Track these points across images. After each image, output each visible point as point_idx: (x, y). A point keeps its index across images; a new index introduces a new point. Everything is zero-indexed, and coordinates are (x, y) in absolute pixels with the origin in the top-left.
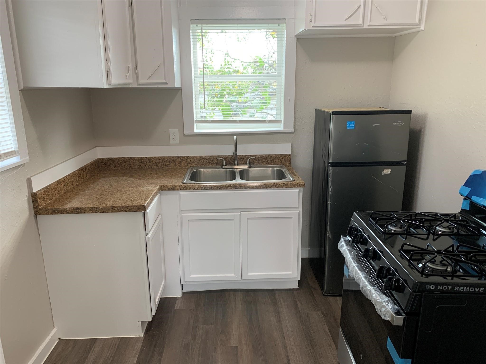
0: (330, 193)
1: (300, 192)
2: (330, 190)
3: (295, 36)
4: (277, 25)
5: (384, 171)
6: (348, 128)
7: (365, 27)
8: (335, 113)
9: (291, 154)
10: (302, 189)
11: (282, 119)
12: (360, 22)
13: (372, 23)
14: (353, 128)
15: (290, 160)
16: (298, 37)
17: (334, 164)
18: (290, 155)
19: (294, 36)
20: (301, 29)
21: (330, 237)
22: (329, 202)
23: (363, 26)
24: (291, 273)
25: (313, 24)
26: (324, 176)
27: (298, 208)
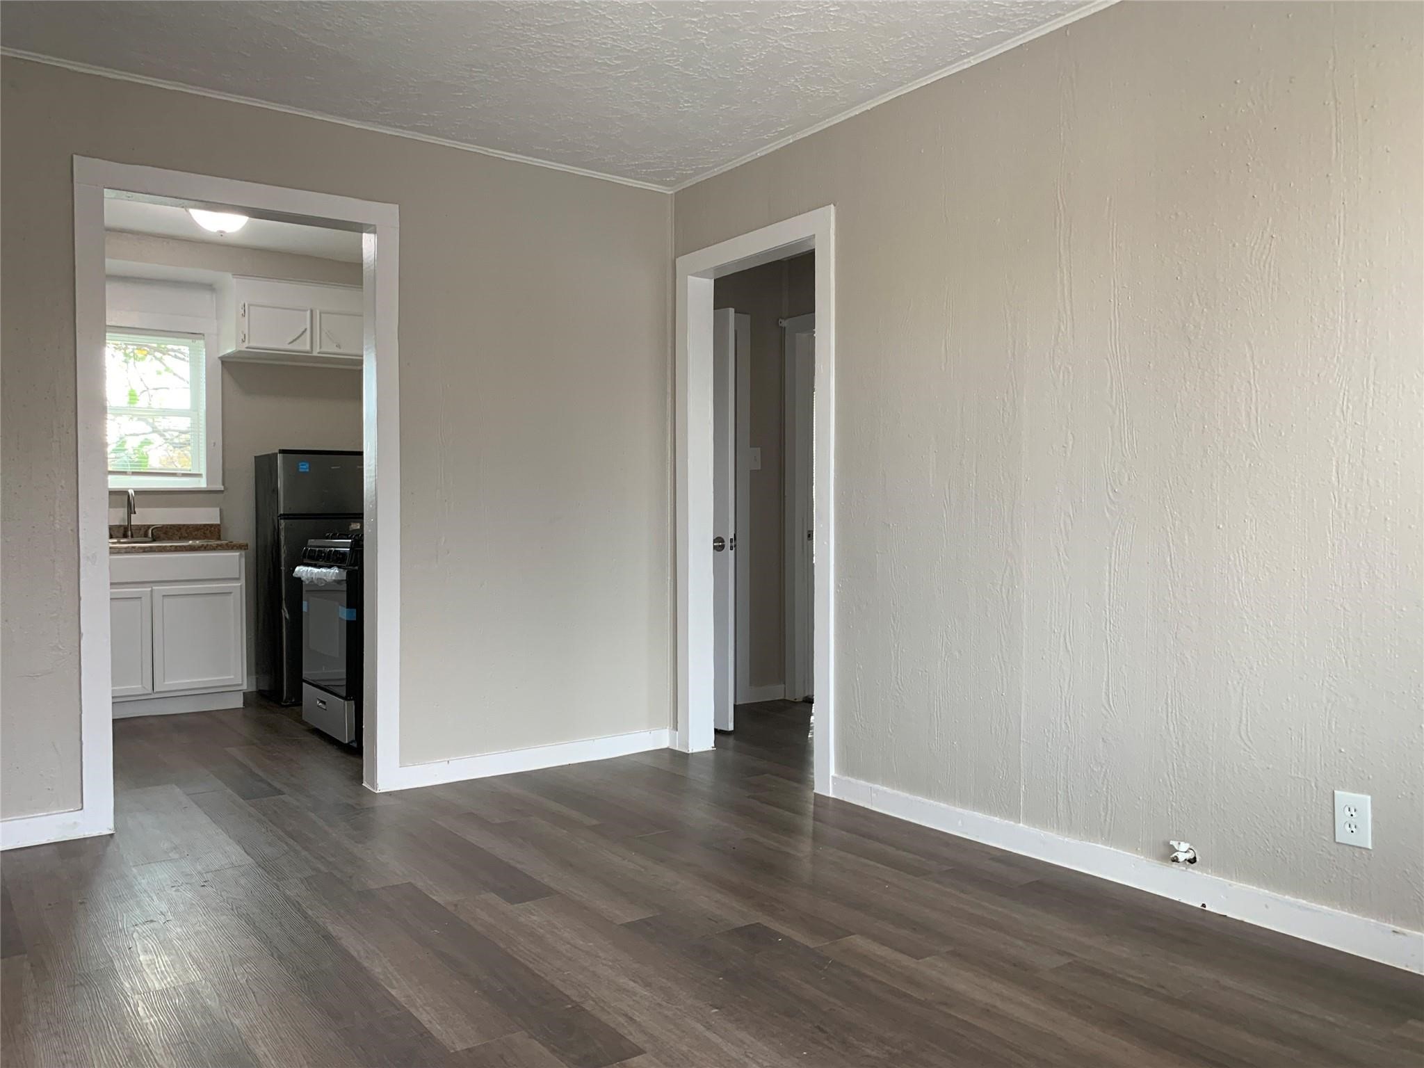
0: (283, 556)
1: (241, 555)
2: (283, 551)
3: (219, 358)
4: (191, 341)
5: (352, 526)
6: (301, 470)
7: (315, 354)
8: (283, 452)
9: (219, 523)
10: (243, 553)
11: (203, 471)
12: (308, 348)
13: (323, 350)
14: (308, 470)
15: (219, 531)
16: (223, 360)
17: (286, 516)
18: (219, 525)
19: (217, 358)
20: (229, 349)
21: (288, 617)
22: (283, 568)
23: (312, 352)
24: (232, 677)
25: (246, 344)
26: (274, 537)
27: (238, 579)
